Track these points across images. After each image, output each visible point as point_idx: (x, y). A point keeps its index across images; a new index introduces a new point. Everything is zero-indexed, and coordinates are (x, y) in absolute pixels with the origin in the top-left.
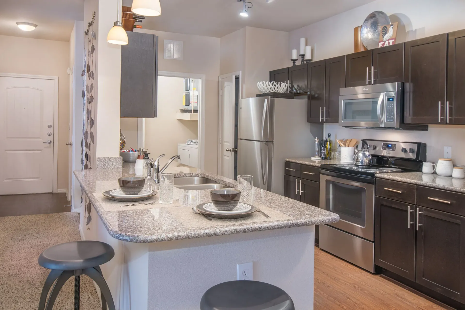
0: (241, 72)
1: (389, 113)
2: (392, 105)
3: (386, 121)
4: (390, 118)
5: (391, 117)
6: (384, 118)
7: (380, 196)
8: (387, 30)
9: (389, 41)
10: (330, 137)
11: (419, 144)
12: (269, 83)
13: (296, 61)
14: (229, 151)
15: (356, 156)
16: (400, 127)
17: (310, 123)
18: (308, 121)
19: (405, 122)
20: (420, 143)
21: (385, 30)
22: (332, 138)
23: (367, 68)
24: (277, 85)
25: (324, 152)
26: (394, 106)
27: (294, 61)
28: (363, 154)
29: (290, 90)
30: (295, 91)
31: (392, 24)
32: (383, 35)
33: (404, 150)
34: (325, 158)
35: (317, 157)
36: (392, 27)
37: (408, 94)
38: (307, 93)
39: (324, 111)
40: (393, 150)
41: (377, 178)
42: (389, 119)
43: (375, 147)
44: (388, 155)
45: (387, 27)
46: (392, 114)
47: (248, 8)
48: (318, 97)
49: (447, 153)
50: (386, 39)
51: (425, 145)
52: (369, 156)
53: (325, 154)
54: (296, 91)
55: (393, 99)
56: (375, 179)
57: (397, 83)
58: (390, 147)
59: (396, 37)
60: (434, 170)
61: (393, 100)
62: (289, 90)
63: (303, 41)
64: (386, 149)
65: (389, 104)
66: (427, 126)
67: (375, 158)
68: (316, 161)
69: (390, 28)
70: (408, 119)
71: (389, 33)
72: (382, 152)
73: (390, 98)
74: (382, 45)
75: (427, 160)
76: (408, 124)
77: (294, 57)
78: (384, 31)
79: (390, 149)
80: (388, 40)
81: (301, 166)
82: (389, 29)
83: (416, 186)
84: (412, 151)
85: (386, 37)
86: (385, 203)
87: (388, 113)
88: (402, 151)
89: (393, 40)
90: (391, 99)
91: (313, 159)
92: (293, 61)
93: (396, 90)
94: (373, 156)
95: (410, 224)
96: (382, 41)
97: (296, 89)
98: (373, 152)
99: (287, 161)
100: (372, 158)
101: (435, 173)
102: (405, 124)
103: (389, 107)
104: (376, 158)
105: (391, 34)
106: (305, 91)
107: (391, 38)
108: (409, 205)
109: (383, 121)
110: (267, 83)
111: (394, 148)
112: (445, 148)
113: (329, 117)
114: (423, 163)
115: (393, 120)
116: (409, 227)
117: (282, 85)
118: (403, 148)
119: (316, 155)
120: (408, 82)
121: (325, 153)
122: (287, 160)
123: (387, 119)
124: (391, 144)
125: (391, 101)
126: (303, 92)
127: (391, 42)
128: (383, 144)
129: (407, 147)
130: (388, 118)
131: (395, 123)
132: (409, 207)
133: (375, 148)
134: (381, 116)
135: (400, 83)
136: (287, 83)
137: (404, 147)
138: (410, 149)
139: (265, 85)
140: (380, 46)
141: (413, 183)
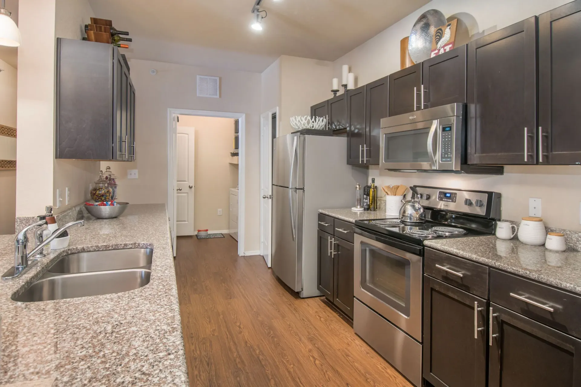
0: (278, 108)
1: (445, 149)
2: (449, 136)
3: (441, 161)
4: (446, 156)
5: (448, 155)
6: (438, 157)
7: (430, 275)
8: (442, 33)
9: (445, 48)
10: (374, 183)
11: (490, 194)
12: (302, 117)
13: (337, 93)
14: (267, 198)
15: (403, 208)
16: (462, 169)
17: (350, 166)
18: (348, 163)
19: (469, 163)
20: (492, 193)
21: (440, 33)
22: (376, 184)
23: (415, 88)
24: (312, 120)
25: (366, 201)
26: (451, 138)
27: (335, 92)
28: (411, 207)
29: (330, 126)
30: (334, 127)
31: (449, 23)
32: (437, 40)
33: (468, 203)
34: (368, 209)
35: (359, 207)
36: (449, 27)
37: (473, 120)
38: (346, 128)
39: (364, 150)
40: (452, 201)
41: (425, 247)
42: (445, 158)
43: (428, 196)
44: (446, 208)
45: (443, 29)
46: (449, 150)
47: (262, 18)
48: (358, 132)
49: (535, 208)
50: (441, 45)
51: (499, 196)
52: (419, 209)
53: (368, 204)
54: (336, 128)
55: (450, 127)
56: (424, 249)
57: (456, 103)
58: (449, 198)
59: (455, 40)
60: (514, 234)
61: (450, 130)
62: (328, 126)
63: (345, 68)
64: (444, 200)
65: (445, 136)
66: (502, 167)
67: (429, 211)
68: (357, 213)
69: (445, 29)
70: (475, 158)
71: (445, 37)
72: (438, 203)
73: (447, 126)
74: (435, 55)
75: (503, 217)
76: (472, 165)
77: (335, 87)
78: (438, 35)
79: (449, 200)
80: (443, 47)
81: (334, 220)
82: (445, 31)
83: (488, 269)
84: (480, 204)
85: (441, 43)
86: (437, 288)
87: (443, 149)
88: (466, 204)
89: (451, 46)
90: (448, 129)
91: (354, 209)
92: (333, 93)
93: (455, 115)
94: (426, 208)
95: (478, 331)
96: (435, 50)
97: (335, 126)
98: (426, 203)
99: (321, 213)
100: (424, 211)
101: (515, 238)
102: (469, 164)
103: (445, 139)
104: (431, 211)
105: (448, 37)
106: (344, 126)
107: (448, 43)
108: (477, 300)
109: (436, 161)
110: (299, 118)
111: (455, 198)
112: (531, 201)
113: (370, 157)
114: (497, 222)
115: (451, 160)
116: (476, 337)
117: (317, 120)
118: (466, 200)
119: (357, 205)
120: (473, 102)
121: (368, 202)
122: (321, 211)
123: (442, 158)
124: (450, 193)
125: (447, 131)
126: (343, 128)
127: (448, 48)
128: (439, 192)
129: (473, 198)
130: (443, 156)
131: (454, 163)
132: (476, 302)
133: (428, 198)
134: (433, 154)
135: (461, 105)
136: (326, 118)
137: (468, 197)
138: (477, 201)
139: (297, 120)
140: (433, 55)
141: (483, 262)
